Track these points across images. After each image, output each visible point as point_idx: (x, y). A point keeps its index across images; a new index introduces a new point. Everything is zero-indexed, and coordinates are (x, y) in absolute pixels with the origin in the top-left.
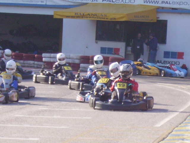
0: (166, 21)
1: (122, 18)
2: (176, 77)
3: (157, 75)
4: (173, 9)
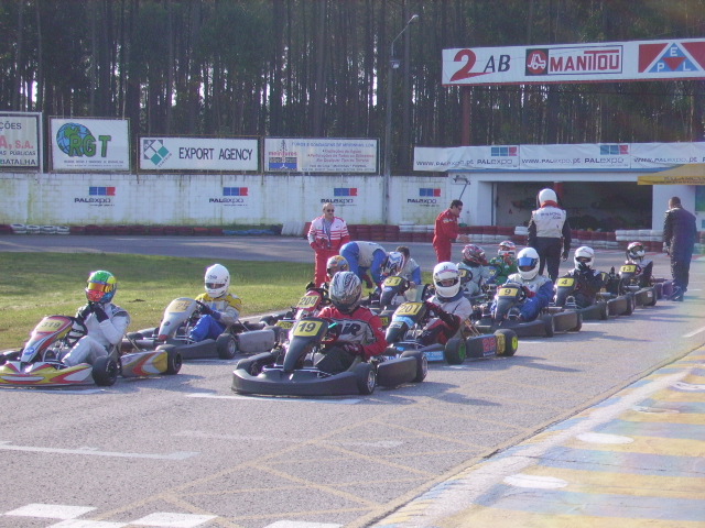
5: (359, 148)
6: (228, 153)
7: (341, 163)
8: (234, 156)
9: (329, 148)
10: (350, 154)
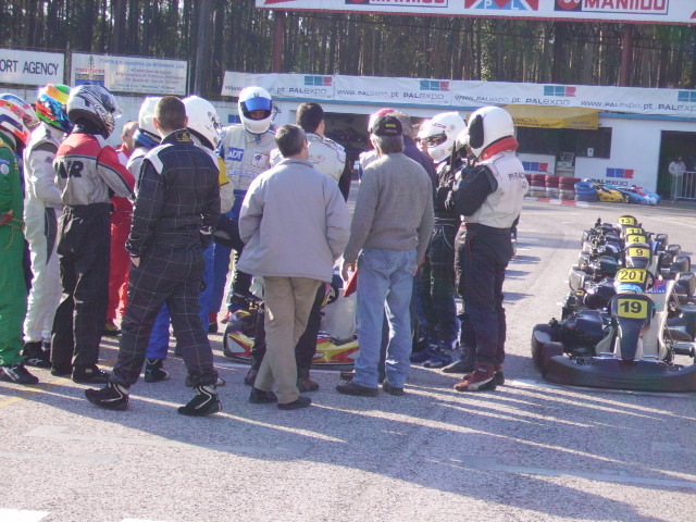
0: (610, 129)
1: (558, 124)
2: (646, 204)
3: (621, 201)
4: (619, 113)
5: (169, 69)
6: (32, 66)
7: (150, 84)
8: (38, 70)
9: (138, 67)
10: (159, 75)
